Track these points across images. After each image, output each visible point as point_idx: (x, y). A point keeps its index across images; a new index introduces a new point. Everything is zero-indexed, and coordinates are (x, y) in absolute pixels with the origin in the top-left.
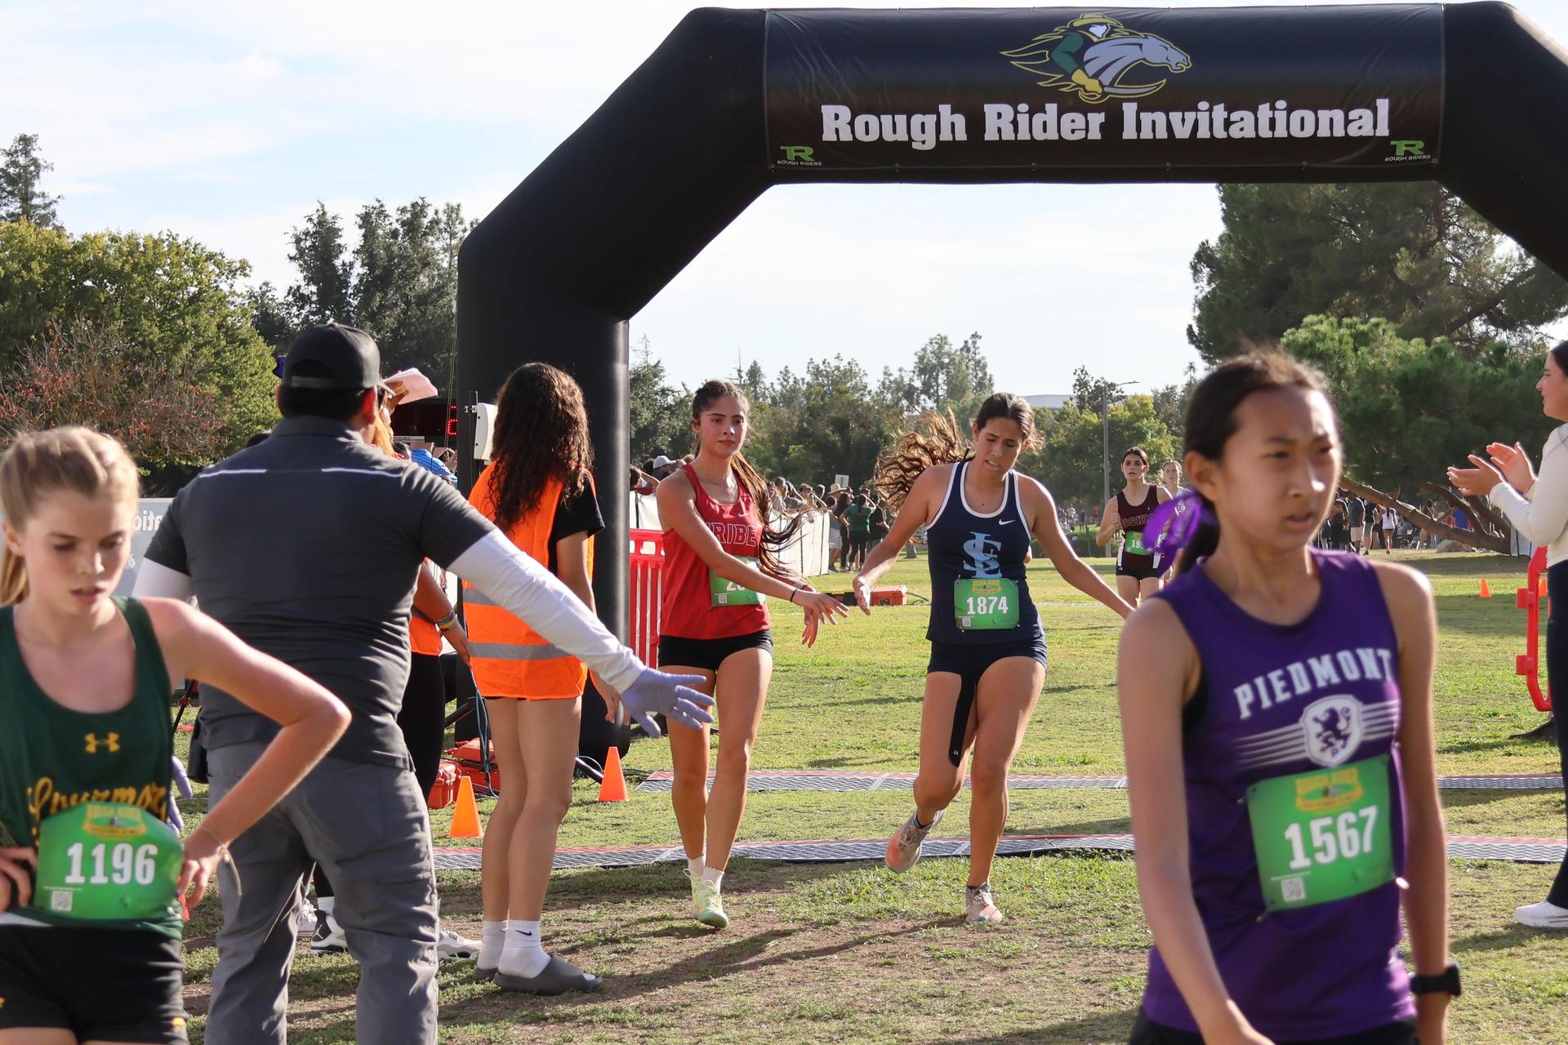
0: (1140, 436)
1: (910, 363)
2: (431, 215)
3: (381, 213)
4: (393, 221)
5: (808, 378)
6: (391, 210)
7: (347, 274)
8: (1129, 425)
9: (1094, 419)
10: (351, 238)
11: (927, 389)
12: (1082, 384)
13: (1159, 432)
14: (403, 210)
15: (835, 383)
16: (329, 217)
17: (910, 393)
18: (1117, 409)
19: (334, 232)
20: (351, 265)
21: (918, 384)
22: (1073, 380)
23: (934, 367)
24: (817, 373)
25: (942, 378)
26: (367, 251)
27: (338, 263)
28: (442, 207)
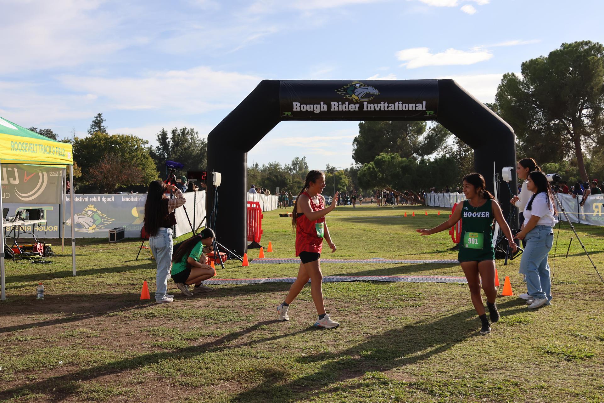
0: (341, 179)
1: (291, 163)
2: (187, 131)
3: (177, 130)
4: (179, 132)
5: (269, 166)
6: (178, 129)
7: (169, 144)
8: (338, 176)
9: (331, 175)
10: (170, 136)
11: (294, 169)
12: (328, 168)
13: (345, 178)
14: (181, 130)
15: (274, 167)
16: (165, 131)
17: (291, 169)
18: (336, 173)
19: (166, 134)
20: (170, 141)
21: (292, 167)
22: (326, 167)
23: (296, 164)
24: (270, 165)
25: (297, 166)
26: (173, 139)
27: (167, 141)
28: (189, 129)
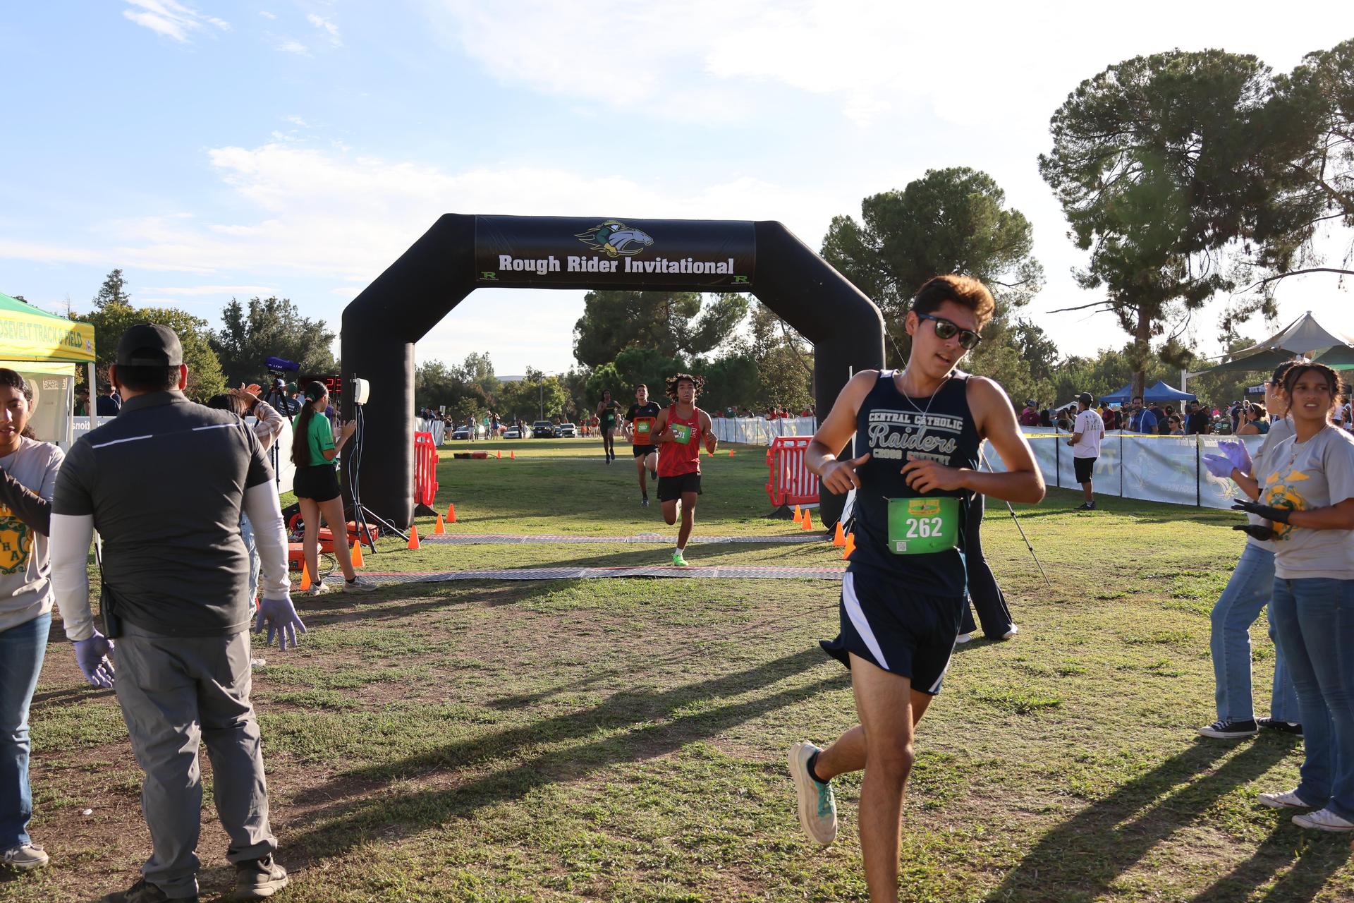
0: (552, 391)
1: (463, 363)
2: (277, 303)
3: (258, 302)
4: (263, 305)
6: (262, 301)
7: (244, 325)
8: (547, 387)
9: (535, 385)
10: (246, 311)
11: (469, 373)
12: (529, 372)
13: (559, 390)
14: (266, 301)
15: (434, 370)
16: (237, 303)
17: (462, 374)
18: (544, 382)
19: (240, 309)
20: (246, 322)
21: (466, 371)
22: (526, 370)
23: (471, 365)
24: (427, 366)
25: (475, 369)
26: (252, 317)
27: (241, 321)
28: (282, 301)
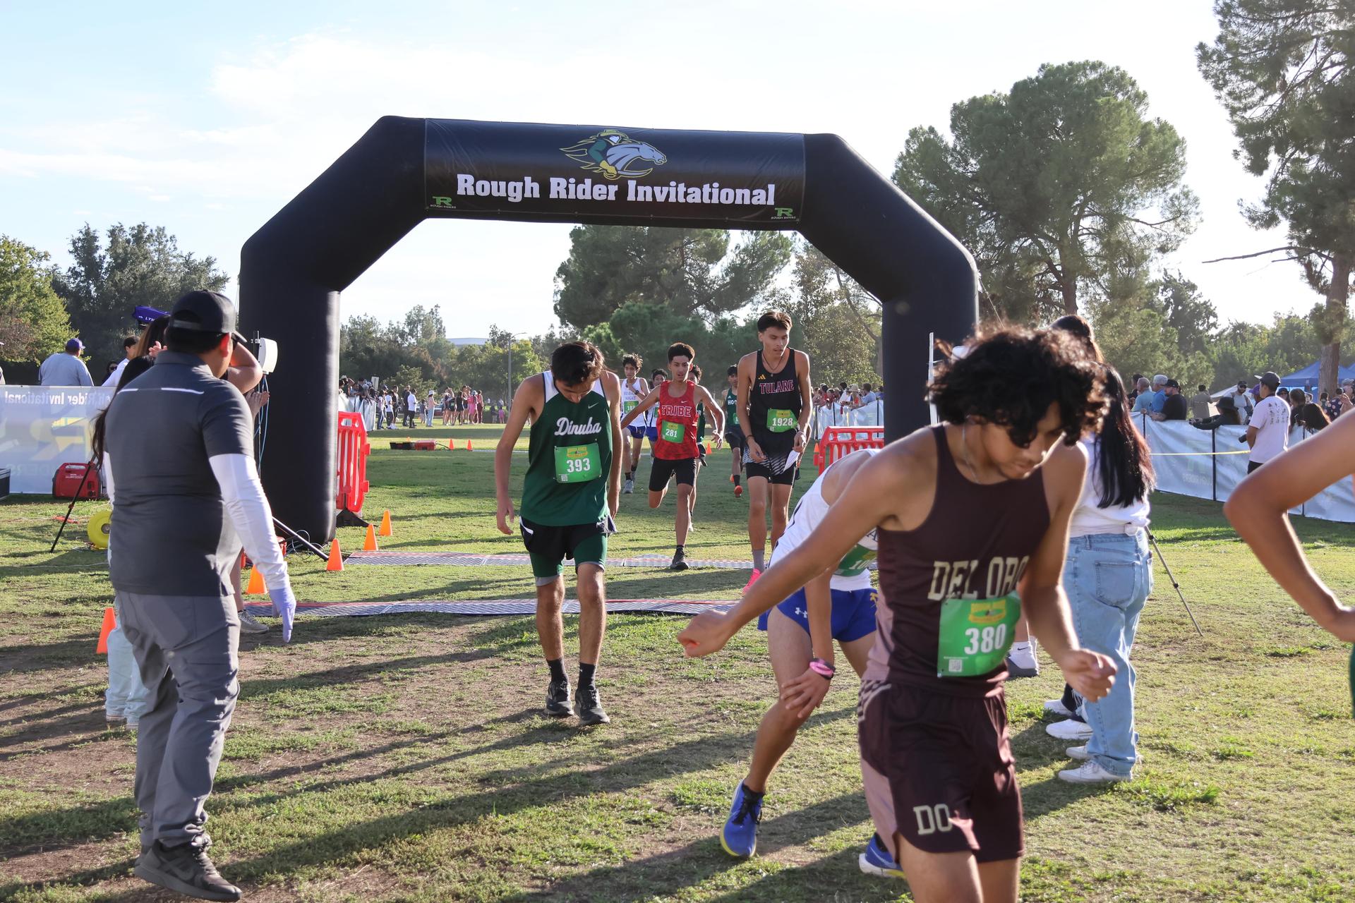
0: (524, 360)
1: (403, 319)
2: (148, 232)
3: (121, 229)
4: (128, 235)
5: (349, 325)
6: (126, 228)
7: (101, 261)
8: (518, 354)
9: (500, 351)
10: (104, 242)
11: (411, 333)
12: (494, 333)
13: (534, 359)
14: (133, 229)
15: (363, 328)
16: (92, 230)
17: (402, 335)
18: (514, 346)
19: (95, 239)
20: (104, 257)
21: (407, 330)
22: (490, 330)
23: (415, 322)
24: (354, 323)
25: (420, 327)
26: (112, 250)
27: (97, 255)
28: (154, 228)
